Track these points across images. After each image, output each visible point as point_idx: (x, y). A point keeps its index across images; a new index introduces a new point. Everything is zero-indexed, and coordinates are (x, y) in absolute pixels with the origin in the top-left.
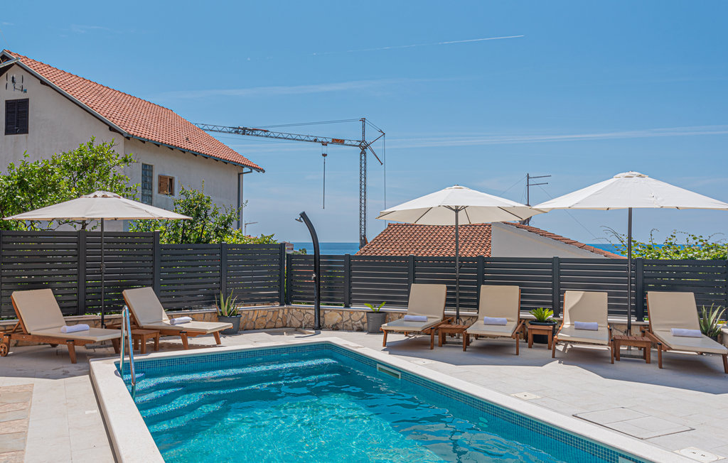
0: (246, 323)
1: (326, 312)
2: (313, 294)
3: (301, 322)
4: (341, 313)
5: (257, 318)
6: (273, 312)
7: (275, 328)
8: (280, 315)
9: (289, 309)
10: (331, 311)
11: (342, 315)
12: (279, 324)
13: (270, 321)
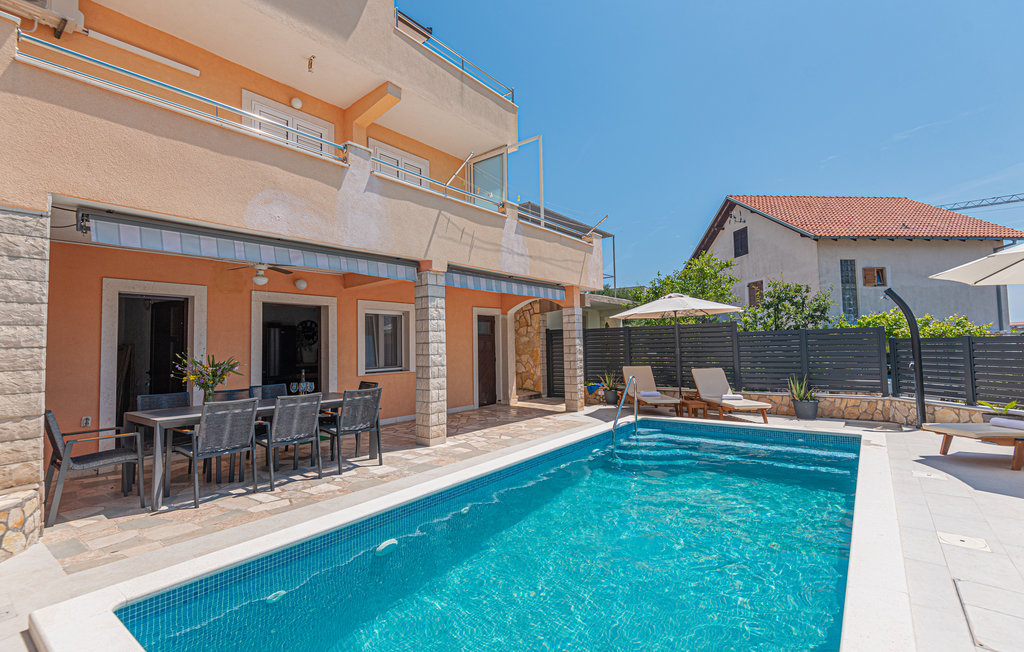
0: (832, 411)
1: (937, 408)
2: (913, 385)
3: (906, 417)
4: (957, 411)
5: (846, 407)
6: (869, 403)
7: (872, 420)
8: (880, 407)
9: (891, 401)
10: (943, 407)
11: (958, 415)
12: (878, 416)
13: (865, 412)
